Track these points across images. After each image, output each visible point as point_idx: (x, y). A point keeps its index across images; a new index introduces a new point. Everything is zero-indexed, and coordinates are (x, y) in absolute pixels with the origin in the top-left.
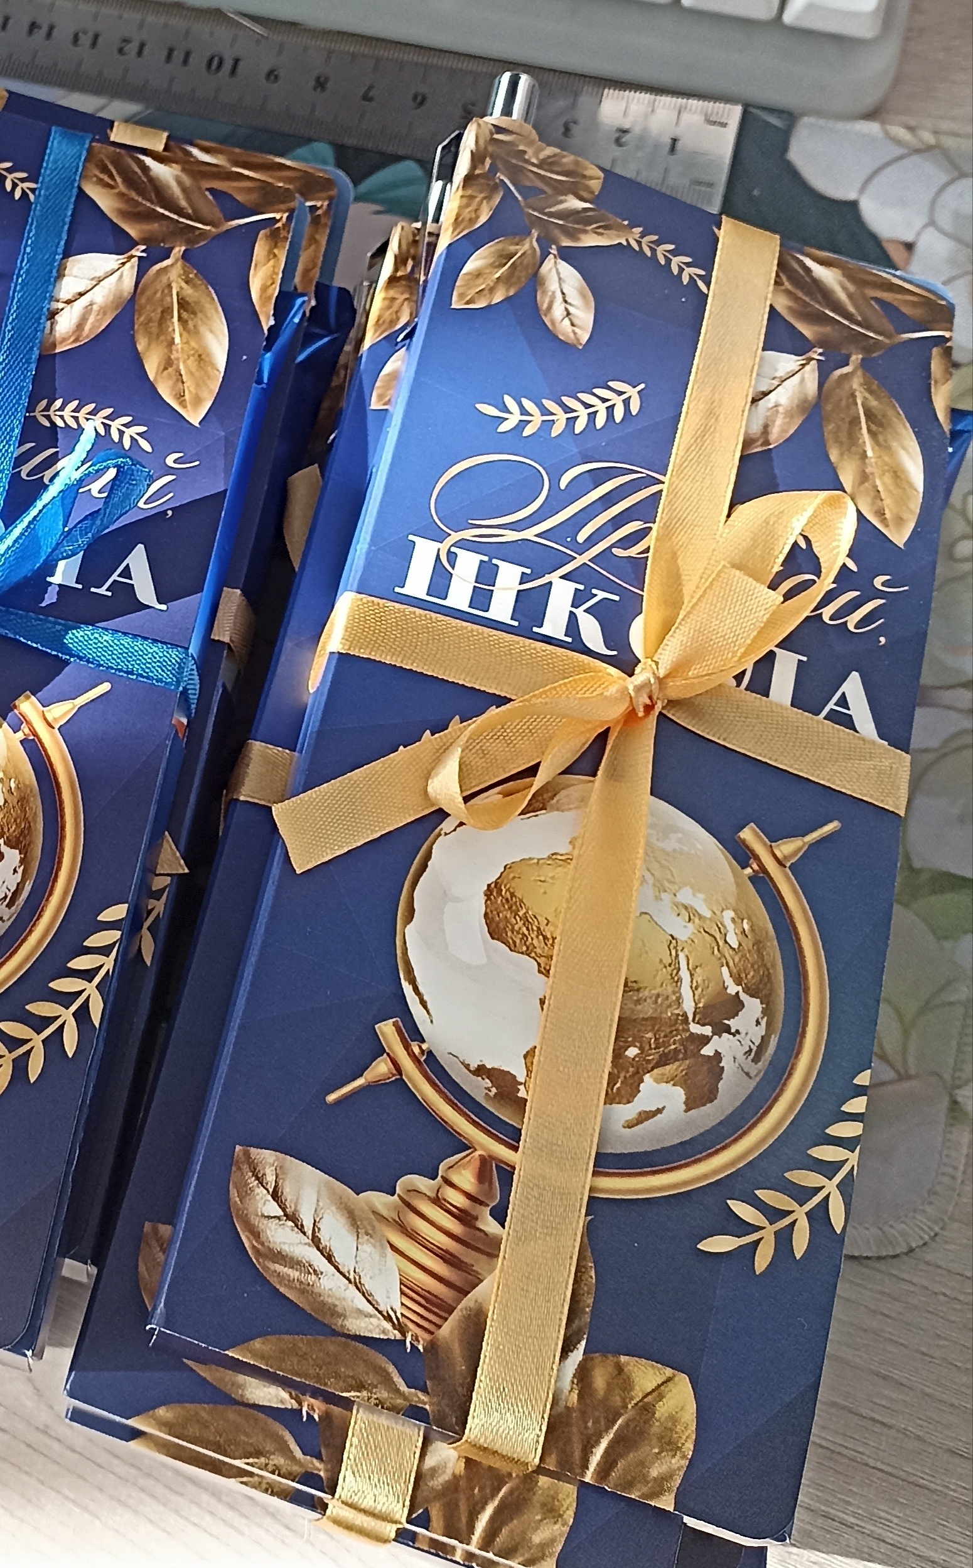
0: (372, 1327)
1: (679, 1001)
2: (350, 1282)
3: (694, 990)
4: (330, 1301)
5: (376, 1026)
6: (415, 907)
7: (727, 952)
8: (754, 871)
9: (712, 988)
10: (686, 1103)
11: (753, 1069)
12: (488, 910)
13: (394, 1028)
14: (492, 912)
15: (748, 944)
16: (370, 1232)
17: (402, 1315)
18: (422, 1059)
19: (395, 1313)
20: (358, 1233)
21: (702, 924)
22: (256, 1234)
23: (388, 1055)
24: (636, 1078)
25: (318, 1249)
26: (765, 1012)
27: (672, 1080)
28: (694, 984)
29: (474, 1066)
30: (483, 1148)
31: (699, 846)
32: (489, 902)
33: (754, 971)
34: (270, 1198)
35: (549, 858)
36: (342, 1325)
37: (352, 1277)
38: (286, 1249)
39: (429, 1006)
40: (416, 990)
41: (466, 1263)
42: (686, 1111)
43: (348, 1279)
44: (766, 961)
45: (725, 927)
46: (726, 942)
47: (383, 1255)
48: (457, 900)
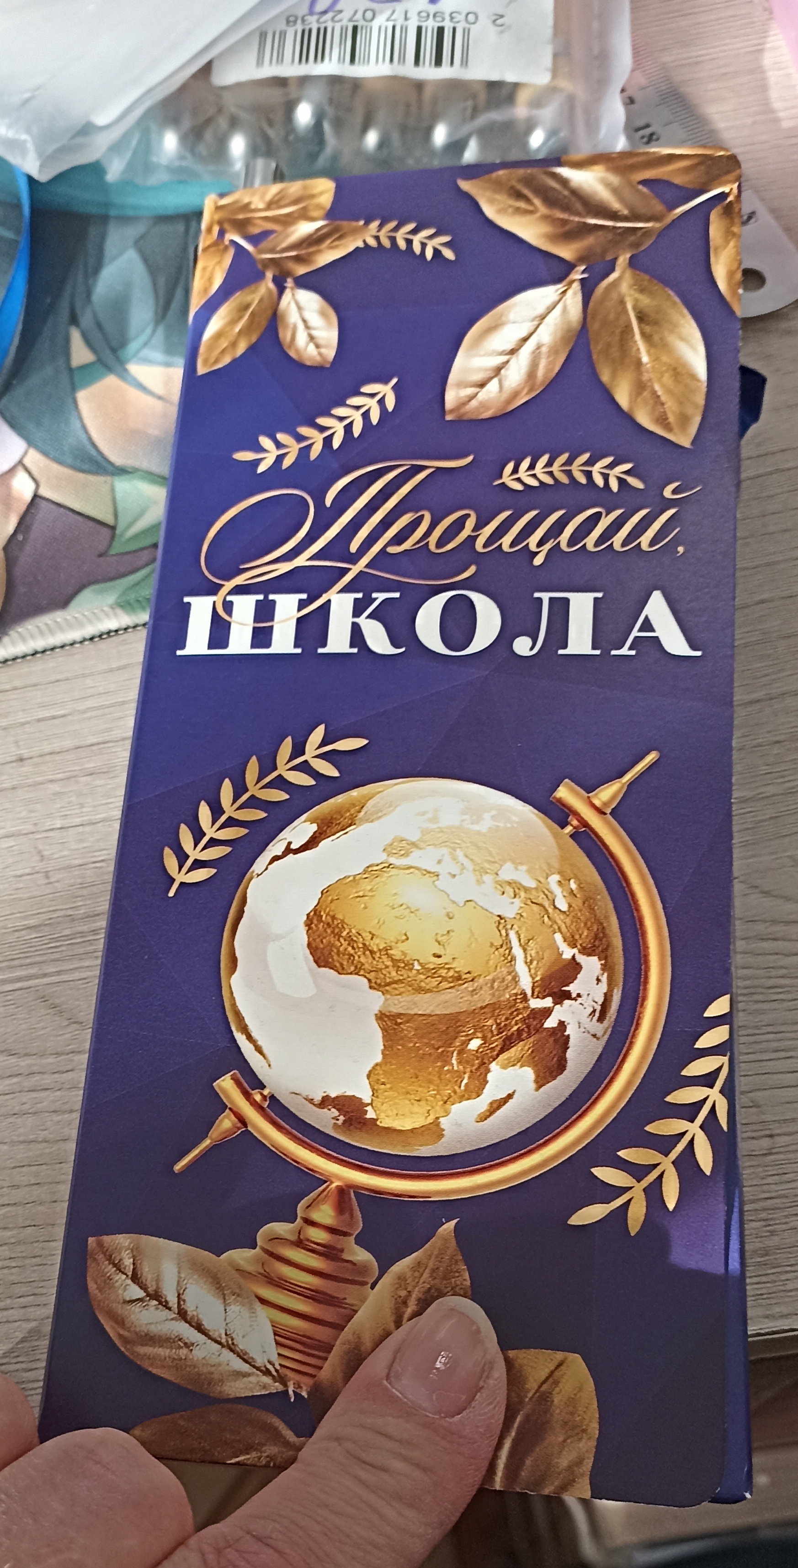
0: (251, 1385)
1: (515, 980)
2: (223, 1346)
3: (529, 964)
4: (205, 1370)
5: (214, 1084)
6: (237, 954)
7: (559, 918)
8: (575, 828)
9: (548, 957)
10: (536, 1081)
11: (598, 1028)
12: (311, 939)
13: (232, 1081)
14: (314, 940)
15: (578, 903)
16: (237, 1291)
17: (280, 1365)
18: (266, 1105)
19: (273, 1365)
20: (224, 1295)
21: (528, 896)
22: (120, 1321)
23: (230, 1109)
24: (482, 1070)
25: (186, 1322)
26: (604, 968)
27: (518, 1061)
28: (529, 958)
29: (318, 1098)
30: (339, 1178)
31: (514, 818)
32: (310, 931)
33: (588, 929)
34: (129, 1282)
35: (365, 872)
36: (220, 1392)
37: (223, 1341)
38: (154, 1329)
39: (265, 1050)
40: (250, 1038)
41: (338, 1298)
42: (537, 1089)
43: (219, 1343)
44: (598, 915)
45: (551, 892)
46: (555, 907)
47: (252, 1310)
48: (279, 937)
